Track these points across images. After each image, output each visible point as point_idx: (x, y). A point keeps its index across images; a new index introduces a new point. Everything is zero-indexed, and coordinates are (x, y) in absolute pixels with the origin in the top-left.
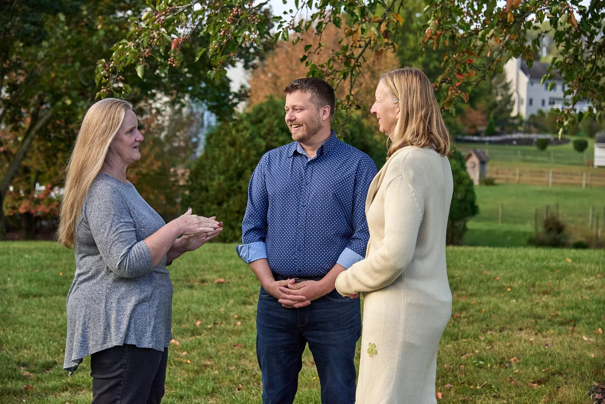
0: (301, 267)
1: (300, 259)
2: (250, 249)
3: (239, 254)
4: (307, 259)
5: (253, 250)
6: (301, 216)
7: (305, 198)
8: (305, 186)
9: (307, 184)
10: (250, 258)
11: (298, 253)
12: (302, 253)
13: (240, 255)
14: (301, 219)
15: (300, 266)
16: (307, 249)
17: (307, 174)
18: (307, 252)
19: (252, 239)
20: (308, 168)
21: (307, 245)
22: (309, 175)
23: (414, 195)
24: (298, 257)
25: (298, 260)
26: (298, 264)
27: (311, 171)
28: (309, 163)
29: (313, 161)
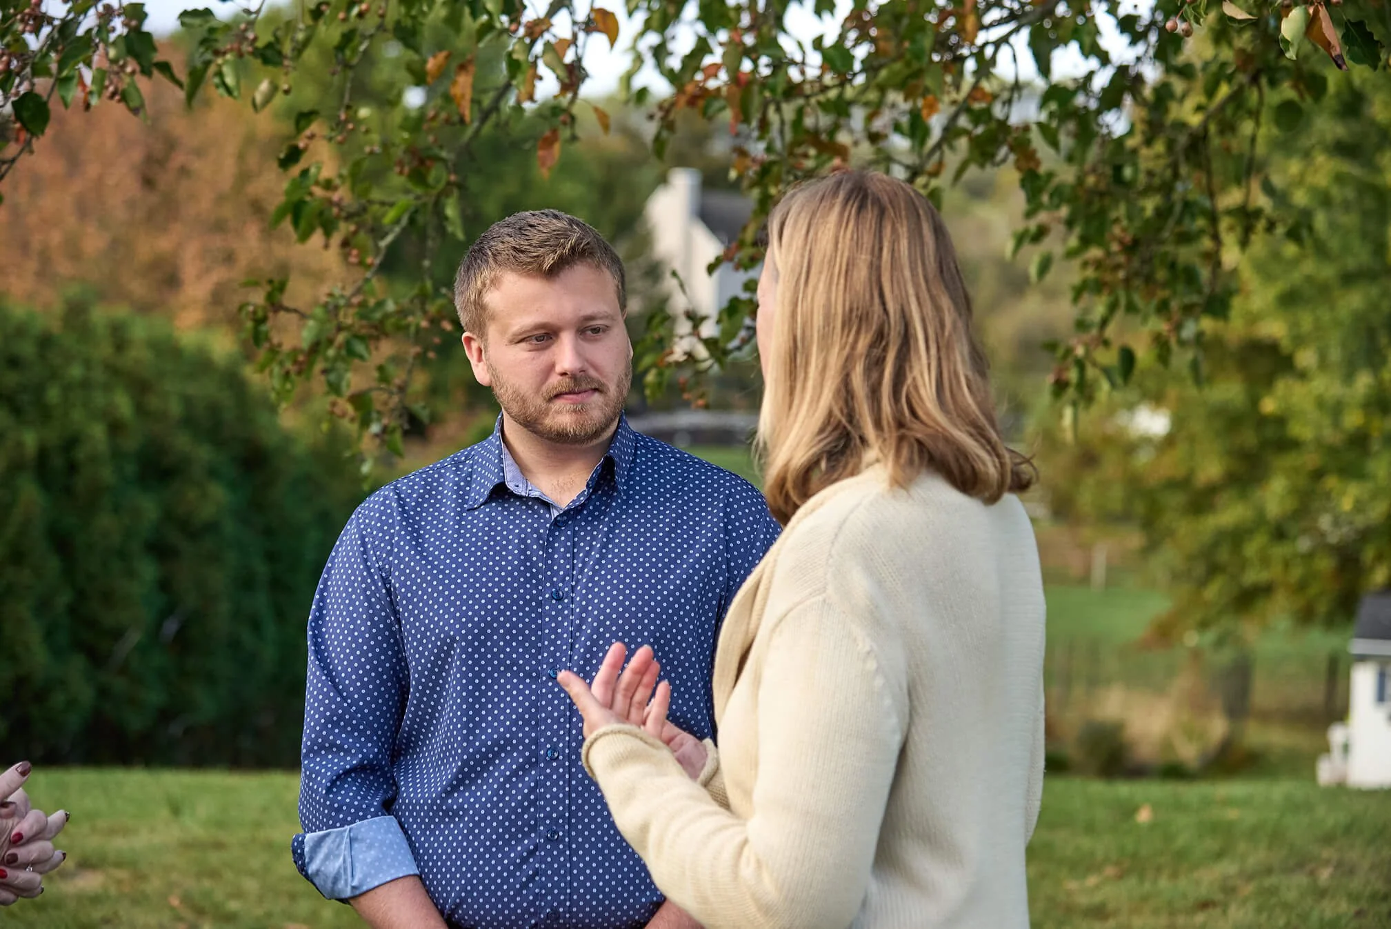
0: (561, 903)
1: (556, 872)
2: (356, 845)
3: (302, 869)
4: (582, 872)
5: (370, 847)
6: (550, 715)
7: (558, 648)
8: (553, 607)
9: (559, 600)
10: (358, 876)
11: (549, 853)
12: (561, 853)
13: (312, 869)
14: (549, 727)
15: (556, 897)
16: (580, 833)
17: (555, 562)
18: (580, 846)
19: (359, 808)
20: (556, 539)
21: (580, 820)
22: (561, 567)
23: (872, 665)
24: (550, 865)
25: (550, 878)
26: (550, 892)
27: (567, 550)
28: (556, 524)
29: (572, 514)
